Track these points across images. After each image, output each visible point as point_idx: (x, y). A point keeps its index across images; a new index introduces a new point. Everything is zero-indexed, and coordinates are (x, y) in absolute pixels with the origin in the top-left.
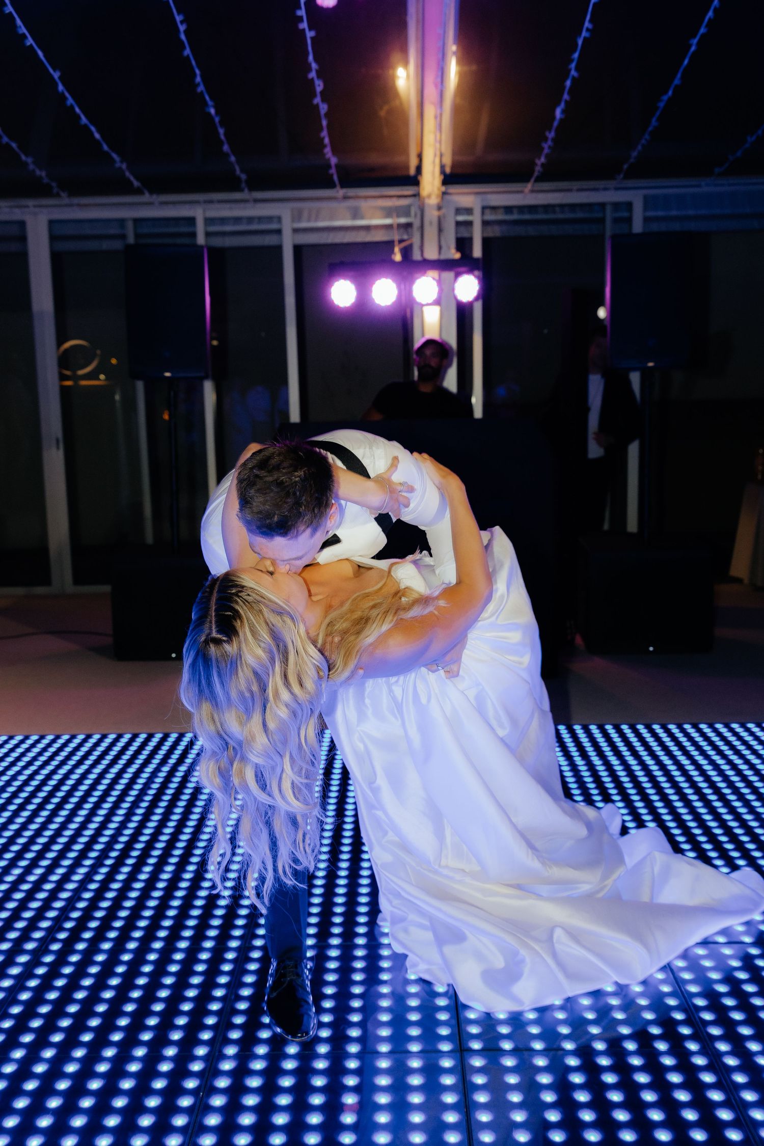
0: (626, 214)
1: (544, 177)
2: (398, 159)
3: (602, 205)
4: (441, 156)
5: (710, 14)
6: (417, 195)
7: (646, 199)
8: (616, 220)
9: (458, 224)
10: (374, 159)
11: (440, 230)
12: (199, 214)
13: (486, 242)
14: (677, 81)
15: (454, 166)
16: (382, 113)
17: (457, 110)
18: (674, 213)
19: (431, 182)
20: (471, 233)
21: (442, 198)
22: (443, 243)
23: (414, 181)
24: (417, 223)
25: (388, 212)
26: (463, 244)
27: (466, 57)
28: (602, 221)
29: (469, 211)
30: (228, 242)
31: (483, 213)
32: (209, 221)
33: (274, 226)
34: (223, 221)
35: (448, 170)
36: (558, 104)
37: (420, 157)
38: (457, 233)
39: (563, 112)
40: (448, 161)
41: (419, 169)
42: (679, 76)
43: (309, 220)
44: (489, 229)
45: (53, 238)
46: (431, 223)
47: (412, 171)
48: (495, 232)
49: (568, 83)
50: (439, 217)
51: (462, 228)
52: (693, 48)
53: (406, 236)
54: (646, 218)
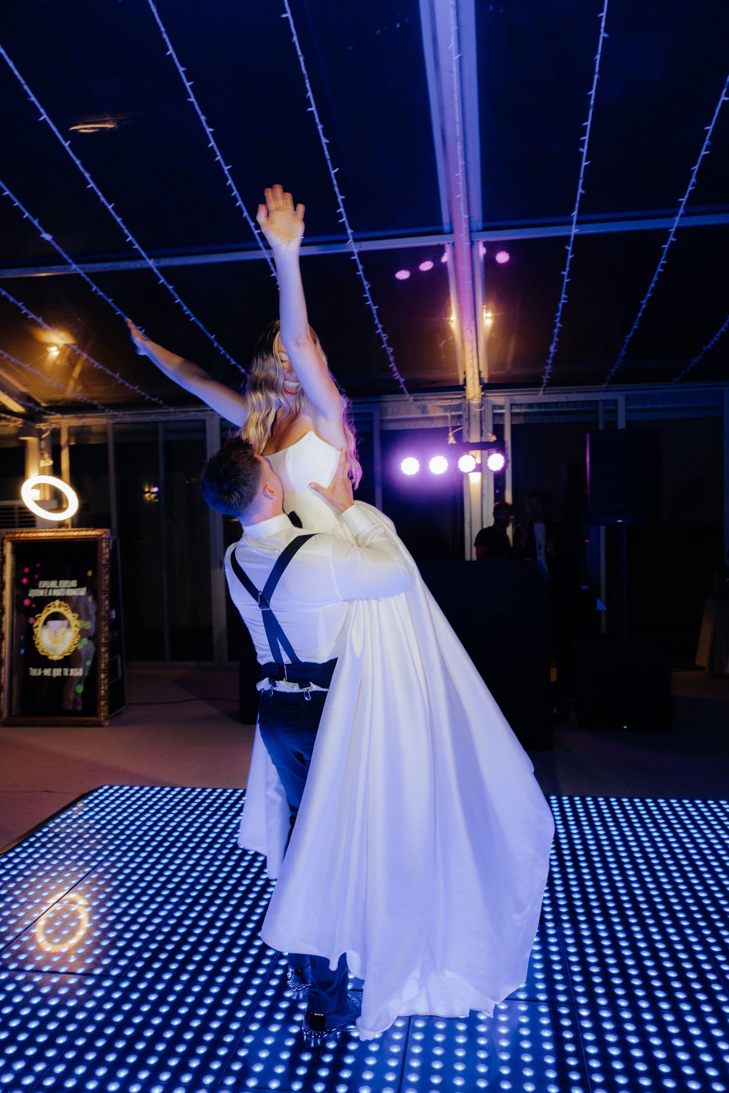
0: (613, 407)
1: (551, 383)
2: (452, 375)
3: (596, 402)
4: (480, 373)
5: (653, 285)
6: (465, 397)
7: (627, 397)
8: (606, 412)
9: (494, 415)
10: (436, 375)
11: (481, 421)
13: (514, 428)
14: (635, 327)
15: (489, 379)
16: (442, 345)
17: (490, 342)
18: (649, 406)
19: (473, 391)
20: (504, 421)
21: (482, 400)
22: (484, 429)
23: (462, 388)
24: (465, 416)
25: (446, 408)
26: (498, 430)
28: (596, 412)
29: (502, 407)
31: (511, 408)
33: (368, 419)
35: (486, 381)
36: (551, 344)
37: (465, 373)
38: (493, 421)
39: (555, 348)
40: (485, 375)
41: (465, 380)
42: (636, 323)
43: (392, 414)
44: (516, 418)
45: (223, 430)
46: (475, 416)
47: (461, 383)
48: (519, 421)
49: (556, 331)
50: (481, 412)
51: (497, 418)
52: (644, 306)
53: (458, 424)
54: (627, 411)
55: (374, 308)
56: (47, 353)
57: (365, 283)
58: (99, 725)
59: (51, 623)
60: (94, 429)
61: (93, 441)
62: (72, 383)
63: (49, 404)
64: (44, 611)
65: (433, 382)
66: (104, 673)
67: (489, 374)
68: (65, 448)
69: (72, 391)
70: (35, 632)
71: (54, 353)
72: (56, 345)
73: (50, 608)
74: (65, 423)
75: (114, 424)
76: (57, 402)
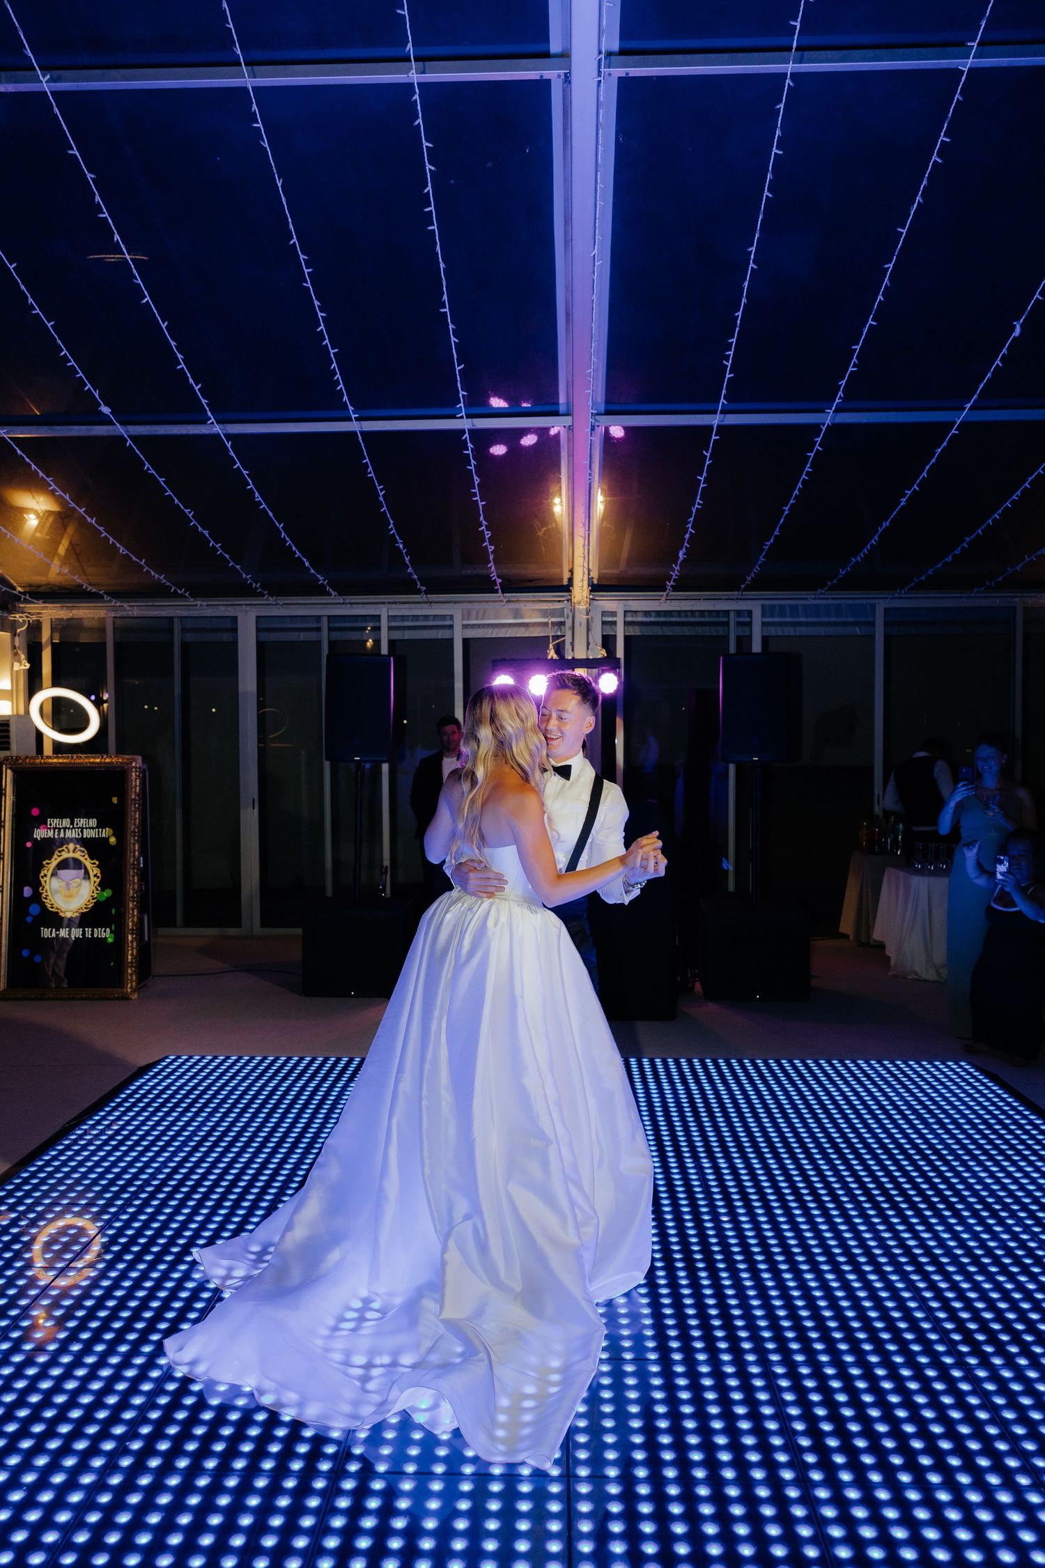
0: (747, 620)
1: (675, 589)
2: (553, 571)
3: (727, 613)
4: (589, 571)
5: (796, 492)
6: (569, 601)
7: (763, 606)
8: (739, 624)
9: (604, 623)
10: (532, 570)
11: (588, 630)
12: (384, 612)
13: (627, 639)
14: (776, 533)
15: (600, 578)
16: (541, 534)
17: (602, 533)
18: (788, 619)
19: (580, 591)
20: (615, 632)
21: (590, 604)
22: (591, 641)
23: (567, 588)
24: (569, 623)
25: (545, 613)
26: (608, 642)
27: (611, 491)
28: (727, 624)
29: (614, 614)
30: (408, 635)
31: (625, 616)
32: (391, 618)
33: (448, 623)
34: (403, 618)
35: (596, 582)
36: (681, 549)
37: (571, 571)
38: (603, 631)
39: (685, 554)
40: (595, 574)
41: (571, 580)
42: (777, 530)
43: (477, 618)
44: (631, 628)
45: (258, 630)
46: (581, 623)
47: (565, 582)
48: (632, 631)
49: (687, 536)
50: (588, 619)
51: (607, 627)
52: (786, 512)
53: (559, 634)
54: (764, 624)
55: (481, 504)
56: (23, 520)
57: (475, 478)
58: (125, 998)
59: (61, 872)
60: (86, 623)
61: (84, 638)
62: (56, 562)
63: (27, 589)
64: (55, 856)
65: (531, 581)
66: (132, 934)
67: (599, 573)
68: (47, 647)
69: (57, 572)
70: (43, 883)
71: (32, 521)
72: (36, 512)
73: (63, 853)
74: (49, 614)
75: (115, 617)
76: (39, 586)
